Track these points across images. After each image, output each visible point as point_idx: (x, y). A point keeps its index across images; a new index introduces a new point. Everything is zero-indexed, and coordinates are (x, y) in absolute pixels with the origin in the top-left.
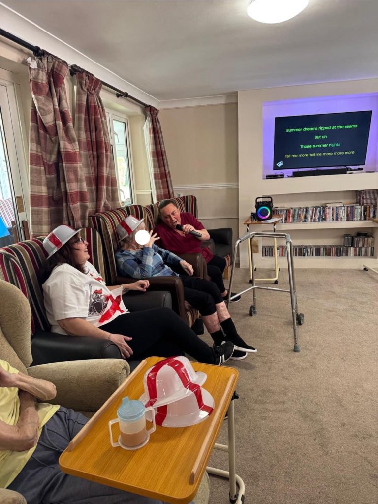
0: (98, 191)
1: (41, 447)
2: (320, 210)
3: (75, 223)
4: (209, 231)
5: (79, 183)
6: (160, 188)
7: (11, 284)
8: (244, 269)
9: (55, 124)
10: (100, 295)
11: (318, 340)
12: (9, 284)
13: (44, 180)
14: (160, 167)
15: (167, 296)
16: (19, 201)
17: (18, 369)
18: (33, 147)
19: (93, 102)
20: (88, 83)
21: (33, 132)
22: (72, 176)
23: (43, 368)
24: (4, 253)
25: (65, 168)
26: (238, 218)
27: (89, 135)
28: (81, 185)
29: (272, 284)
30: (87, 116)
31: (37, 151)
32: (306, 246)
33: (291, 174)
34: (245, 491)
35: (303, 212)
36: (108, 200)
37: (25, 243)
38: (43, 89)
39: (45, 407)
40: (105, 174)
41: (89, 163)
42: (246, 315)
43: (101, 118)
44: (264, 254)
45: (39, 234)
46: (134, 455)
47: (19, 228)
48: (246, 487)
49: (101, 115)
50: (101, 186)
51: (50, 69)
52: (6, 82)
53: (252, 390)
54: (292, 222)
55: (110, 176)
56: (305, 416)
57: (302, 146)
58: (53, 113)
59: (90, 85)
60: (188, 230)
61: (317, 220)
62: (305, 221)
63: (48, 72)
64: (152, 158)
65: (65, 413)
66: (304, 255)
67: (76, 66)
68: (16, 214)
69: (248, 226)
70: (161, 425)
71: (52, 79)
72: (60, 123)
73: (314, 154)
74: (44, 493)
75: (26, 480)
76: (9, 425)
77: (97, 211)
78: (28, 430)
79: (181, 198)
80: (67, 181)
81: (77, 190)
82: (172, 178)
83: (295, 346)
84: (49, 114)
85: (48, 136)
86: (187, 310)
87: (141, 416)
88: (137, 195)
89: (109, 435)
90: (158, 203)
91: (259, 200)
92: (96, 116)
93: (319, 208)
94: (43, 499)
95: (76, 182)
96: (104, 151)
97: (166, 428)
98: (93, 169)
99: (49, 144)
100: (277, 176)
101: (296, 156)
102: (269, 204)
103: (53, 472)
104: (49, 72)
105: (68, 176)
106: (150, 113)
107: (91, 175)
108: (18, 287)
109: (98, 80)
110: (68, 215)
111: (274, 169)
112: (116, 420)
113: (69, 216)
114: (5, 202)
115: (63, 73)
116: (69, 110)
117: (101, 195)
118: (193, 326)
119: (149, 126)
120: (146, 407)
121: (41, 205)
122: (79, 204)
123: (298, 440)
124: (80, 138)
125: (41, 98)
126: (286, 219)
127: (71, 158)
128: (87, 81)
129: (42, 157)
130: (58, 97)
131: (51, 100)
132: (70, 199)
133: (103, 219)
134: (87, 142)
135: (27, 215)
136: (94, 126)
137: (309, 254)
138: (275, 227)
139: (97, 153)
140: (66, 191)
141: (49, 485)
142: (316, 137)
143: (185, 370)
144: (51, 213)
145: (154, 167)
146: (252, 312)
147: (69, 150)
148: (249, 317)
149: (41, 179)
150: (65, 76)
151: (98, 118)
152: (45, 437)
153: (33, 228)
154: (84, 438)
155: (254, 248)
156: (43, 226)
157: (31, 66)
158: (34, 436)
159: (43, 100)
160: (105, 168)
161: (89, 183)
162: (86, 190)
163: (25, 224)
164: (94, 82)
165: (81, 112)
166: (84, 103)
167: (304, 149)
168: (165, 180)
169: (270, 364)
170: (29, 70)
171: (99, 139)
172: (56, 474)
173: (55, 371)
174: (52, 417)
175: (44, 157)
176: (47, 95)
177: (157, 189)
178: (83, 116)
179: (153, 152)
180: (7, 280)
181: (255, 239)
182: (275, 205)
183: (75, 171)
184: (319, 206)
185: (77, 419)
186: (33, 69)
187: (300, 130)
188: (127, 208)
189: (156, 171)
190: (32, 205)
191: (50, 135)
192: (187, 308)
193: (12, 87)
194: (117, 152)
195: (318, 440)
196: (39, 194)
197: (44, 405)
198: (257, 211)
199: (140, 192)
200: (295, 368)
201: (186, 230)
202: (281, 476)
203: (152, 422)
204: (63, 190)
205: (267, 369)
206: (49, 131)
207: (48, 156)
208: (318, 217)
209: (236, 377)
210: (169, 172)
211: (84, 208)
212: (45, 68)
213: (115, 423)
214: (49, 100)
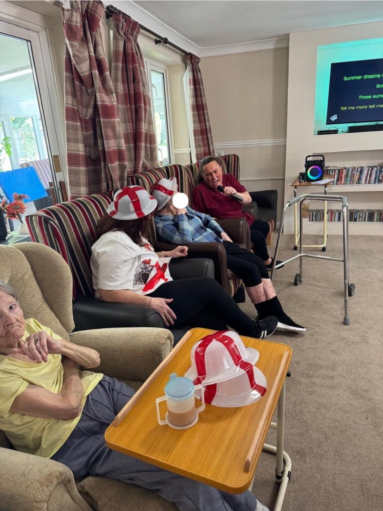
0: (137, 149)
1: (85, 417)
2: (377, 170)
3: (114, 184)
4: (251, 194)
5: (117, 140)
6: (200, 146)
7: (51, 249)
8: (288, 235)
9: (91, 75)
10: (148, 266)
11: (370, 313)
12: (49, 248)
13: (80, 136)
14: (200, 122)
15: (209, 264)
16: (56, 159)
17: (61, 336)
18: (68, 100)
19: (130, 48)
20: (125, 27)
21: (69, 85)
22: (110, 133)
23: (85, 335)
24: (42, 215)
25: (102, 124)
26: (284, 179)
27: (127, 87)
28: (119, 143)
29: (320, 251)
30: (124, 65)
31: (73, 105)
32: (358, 211)
33: (346, 129)
34: (292, 467)
35: (357, 172)
36: (147, 160)
37: (63, 204)
38: (78, 34)
39: (89, 375)
40: (144, 131)
41: (127, 118)
42: (291, 284)
43: (140, 67)
44: (311, 219)
45: (77, 195)
46: (183, 435)
47: (57, 189)
48: (292, 463)
49: (139, 63)
50: (139, 143)
51: (84, 10)
52: (39, 28)
53: (298, 363)
54: (344, 184)
55: (148, 132)
56: (356, 393)
57: (361, 97)
58: (88, 61)
59: (128, 28)
60: (230, 192)
61: (372, 182)
62: (359, 182)
63: (82, 14)
64: (191, 113)
65: (109, 383)
66: (355, 220)
67: (112, 6)
68: (54, 174)
69: (296, 187)
70: (210, 404)
71: (86, 22)
72: (96, 72)
73: (373, 106)
74: (90, 464)
75: (72, 448)
76: (52, 393)
77: (135, 171)
78: (72, 399)
79: (222, 157)
80: (104, 138)
81: (115, 148)
82: (212, 134)
83: (345, 319)
84: (84, 62)
85: (84, 87)
86: (229, 279)
87: (190, 395)
88: (175, 154)
89: (156, 412)
90: (198, 162)
91: (309, 159)
92: (134, 65)
93: (376, 168)
94: (89, 469)
95: (114, 139)
96: (143, 105)
97: (215, 407)
98: (131, 124)
99: (85, 97)
100: (331, 131)
101: (353, 108)
102: (320, 164)
103: (98, 443)
104: (84, 13)
105: (105, 132)
106: (191, 62)
107: (129, 131)
108: (59, 252)
109: (136, 23)
110: (106, 175)
111: (327, 124)
112: (163, 397)
113: (108, 176)
114: (42, 163)
115: (99, 14)
116: (106, 57)
117: (139, 154)
118: (235, 295)
119: (190, 76)
120: (195, 384)
121: (78, 165)
122: (117, 163)
123: (348, 418)
124: (118, 91)
125: (76, 43)
126: (338, 180)
127: (109, 112)
128: (124, 24)
129: (78, 111)
130: (94, 43)
131: (86, 45)
132: (108, 159)
133: (142, 180)
134: (125, 94)
135: (64, 176)
136: (132, 76)
137: (361, 219)
138: (326, 189)
139: (135, 107)
140: (104, 150)
141: (95, 456)
142: (378, 86)
143: (235, 346)
144: (88, 173)
145: (194, 122)
146: (297, 281)
147: (107, 103)
148: (294, 287)
149: (78, 136)
150: (101, 17)
151: (136, 67)
152: (89, 407)
153: (70, 189)
154: (130, 413)
155: (304, 212)
156: (82, 188)
157: (64, 7)
158: (79, 406)
159: (78, 46)
160: (143, 123)
161: (127, 141)
162: (124, 148)
163: (62, 185)
164: (131, 25)
165: (118, 60)
166: (121, 49)
167: (363, 99)
168: (206, 136)
169: (317, 337)
170: (62, 12)
171: (138, 91)
172: (102, 446)
173: (98, 338)
174: (96, 387)
175: (80, 111)
176: (82, 40)
177: (196, 147)
178: (120, 65)
179: (193, 106)
180: (47, 244)
181: (305, 202)
182: (327, 164)
183: (113, 127)
184: (376, 165)
185: (121, 390)
186: (66, 10)
187: (359, 78)
188: (166, 168)
189: (196, 126)
190: (70, 164)
191: (85, 86)
192: (230, 276)
193: (45, 32)
194: (155, 107)
195: (370, 419)
196: (76, 152)
197: (87, 373)
198: (307, 170)
199: (178, 151)
200: (345, 341)
201: (227, 192)
202: (330, 454)
203: (201, 400)
204: (100, 148)
205: (314, 341)
206: (85, 81)
207: (84, 109)
208: (373, 178)
209: (290, 355)
210: (210, 128)
211: (122, 168)
212: (79, 8)
213: (162, 401)
214: (83, 46)
